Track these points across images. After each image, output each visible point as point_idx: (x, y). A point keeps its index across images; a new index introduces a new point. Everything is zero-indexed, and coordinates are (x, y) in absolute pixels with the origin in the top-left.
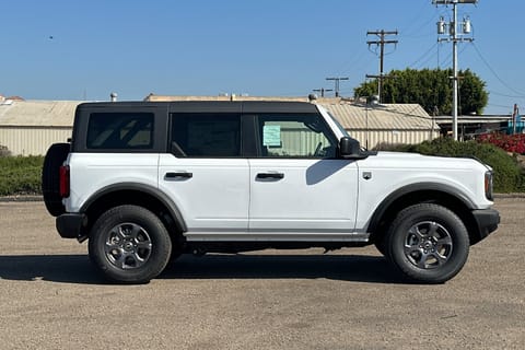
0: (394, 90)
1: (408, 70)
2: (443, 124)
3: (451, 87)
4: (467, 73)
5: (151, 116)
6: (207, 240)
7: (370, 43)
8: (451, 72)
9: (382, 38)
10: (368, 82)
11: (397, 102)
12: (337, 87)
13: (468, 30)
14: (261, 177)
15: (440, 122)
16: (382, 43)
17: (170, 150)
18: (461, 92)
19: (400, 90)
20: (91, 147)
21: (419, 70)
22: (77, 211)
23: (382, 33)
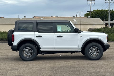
0: (94, 15)
1: (97, 10)
2: (106, 23)
3: (108, 14)
4: (112, 10)
6: (45, 51)
7: (88, 3)
8: (108, 10)
9: (91, 2)
10: (88, 13)
11: (95, 18)
12: (80, 14)
15: (105, 23)
16: (91, 3)
18: (111, 15)
19: (96, 15)
21: (100, 10)
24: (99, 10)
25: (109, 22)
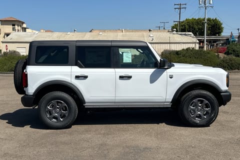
0: (187, 27)
1: (193, 19)
2: (200, 40)
4: (216, 19)
5: (67, 47)
7: (175, 9)
12: (164, 26)
13: (211, 3)
14: (121, 77)
16: (180, 8)
17: (76, 64)
19: (189, 26)
20: (37, 63)
21: (197, 19)
22: (32, 94)
23: (180, 5)
24: (195, 19)
25: (206, 38)
